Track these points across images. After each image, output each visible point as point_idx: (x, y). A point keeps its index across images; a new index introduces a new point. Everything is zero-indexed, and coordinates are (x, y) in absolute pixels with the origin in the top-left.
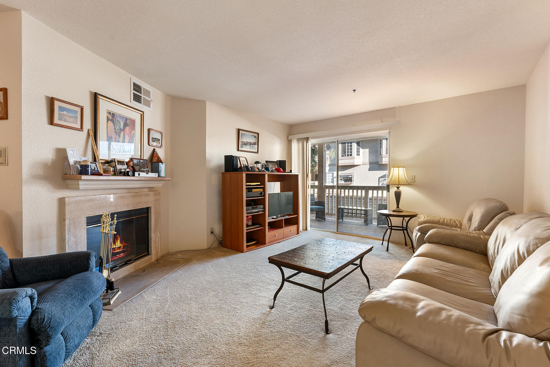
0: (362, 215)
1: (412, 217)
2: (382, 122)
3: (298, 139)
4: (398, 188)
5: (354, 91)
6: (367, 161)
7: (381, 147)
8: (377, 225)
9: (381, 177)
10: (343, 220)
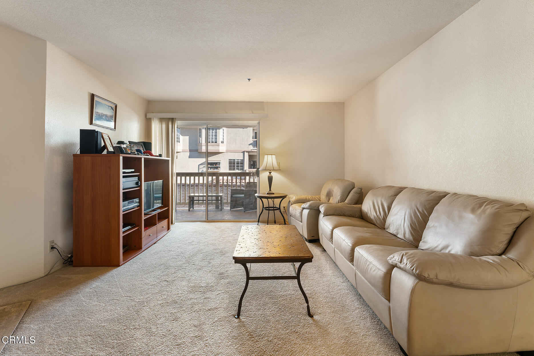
0: (213, 201)
1: (283, 197)
2: (253, 113)
3: (160, 118)
4: (270, 173)
5: (249, 80)
6: (187, 148)
7: (200, 136)
8: (230, 210)
9: (201, 164)
10: (193, 208)
